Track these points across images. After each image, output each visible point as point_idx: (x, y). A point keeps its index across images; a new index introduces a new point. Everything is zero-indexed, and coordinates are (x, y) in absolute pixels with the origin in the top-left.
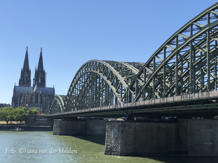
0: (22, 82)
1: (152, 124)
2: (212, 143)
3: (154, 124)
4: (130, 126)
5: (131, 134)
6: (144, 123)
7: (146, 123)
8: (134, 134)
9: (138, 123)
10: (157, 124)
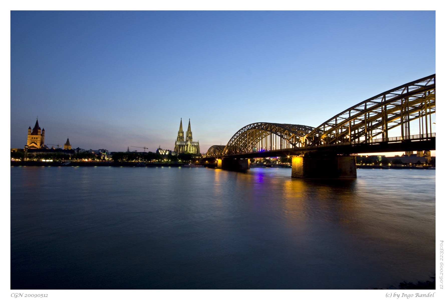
0: (179, 139)
2: (351, 170)
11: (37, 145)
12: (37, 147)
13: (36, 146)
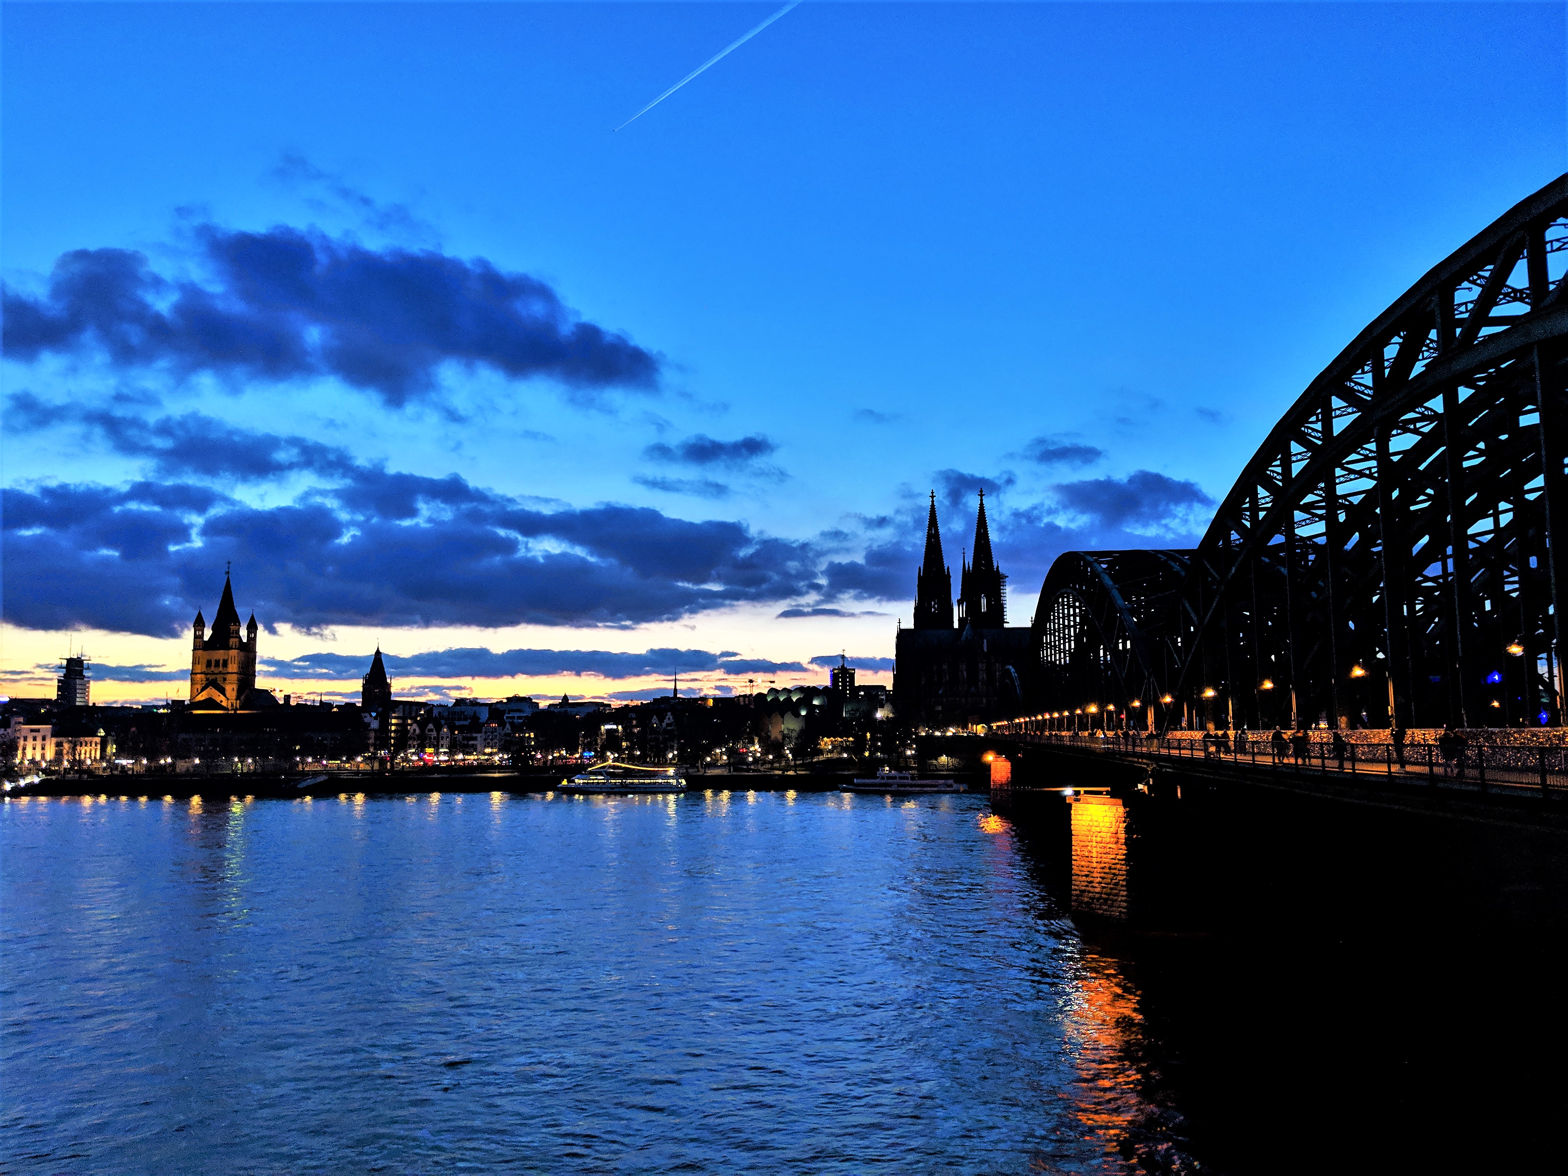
0: (923, 614)
11: (225, 695)
12: (224, 704)
13: (222, 697)
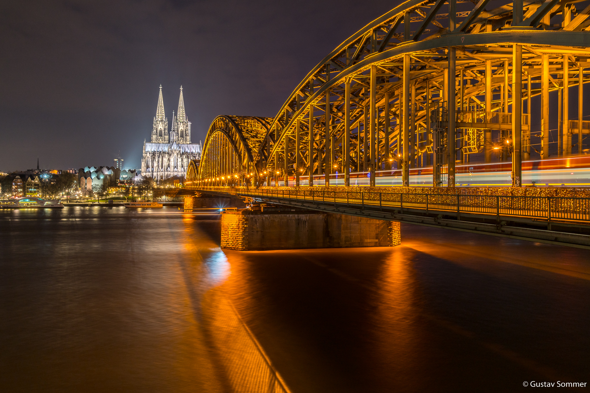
0: (155, 136)
1: (288, 215)
3: (291, 215)
4: (256, 220)
5: (257, 231)
6: (276, 215)
7: (279, 215)
8: (261, 231)
9: (266, 216)
10: (296, 215)
